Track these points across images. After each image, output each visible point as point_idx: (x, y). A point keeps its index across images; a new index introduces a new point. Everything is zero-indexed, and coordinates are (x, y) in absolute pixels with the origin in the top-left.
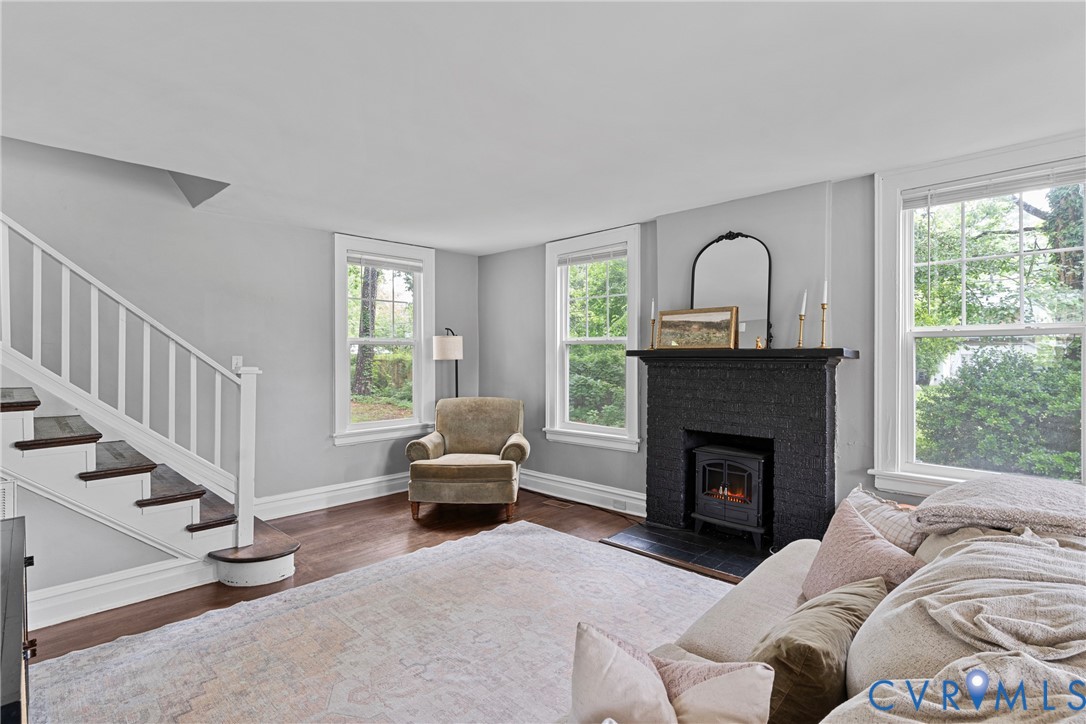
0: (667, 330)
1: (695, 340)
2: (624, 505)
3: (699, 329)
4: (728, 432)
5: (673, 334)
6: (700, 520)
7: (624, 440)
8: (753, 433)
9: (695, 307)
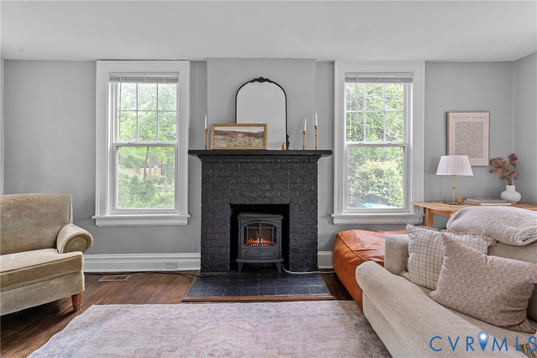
0: (219, 137)
1: (240, 144)
2: (176, 265)
3: (243, 137)
4: (262, 203)
5: (224, 139)
6: (241, 263)
7: (176, 217)
8: (277, 202)
9: (237, 123)
